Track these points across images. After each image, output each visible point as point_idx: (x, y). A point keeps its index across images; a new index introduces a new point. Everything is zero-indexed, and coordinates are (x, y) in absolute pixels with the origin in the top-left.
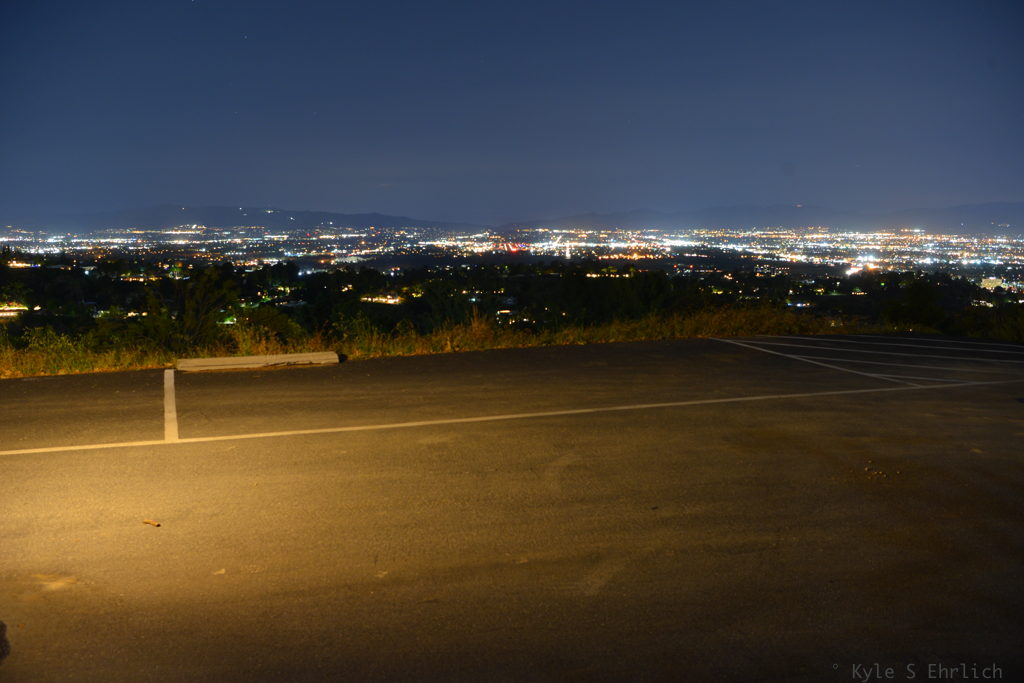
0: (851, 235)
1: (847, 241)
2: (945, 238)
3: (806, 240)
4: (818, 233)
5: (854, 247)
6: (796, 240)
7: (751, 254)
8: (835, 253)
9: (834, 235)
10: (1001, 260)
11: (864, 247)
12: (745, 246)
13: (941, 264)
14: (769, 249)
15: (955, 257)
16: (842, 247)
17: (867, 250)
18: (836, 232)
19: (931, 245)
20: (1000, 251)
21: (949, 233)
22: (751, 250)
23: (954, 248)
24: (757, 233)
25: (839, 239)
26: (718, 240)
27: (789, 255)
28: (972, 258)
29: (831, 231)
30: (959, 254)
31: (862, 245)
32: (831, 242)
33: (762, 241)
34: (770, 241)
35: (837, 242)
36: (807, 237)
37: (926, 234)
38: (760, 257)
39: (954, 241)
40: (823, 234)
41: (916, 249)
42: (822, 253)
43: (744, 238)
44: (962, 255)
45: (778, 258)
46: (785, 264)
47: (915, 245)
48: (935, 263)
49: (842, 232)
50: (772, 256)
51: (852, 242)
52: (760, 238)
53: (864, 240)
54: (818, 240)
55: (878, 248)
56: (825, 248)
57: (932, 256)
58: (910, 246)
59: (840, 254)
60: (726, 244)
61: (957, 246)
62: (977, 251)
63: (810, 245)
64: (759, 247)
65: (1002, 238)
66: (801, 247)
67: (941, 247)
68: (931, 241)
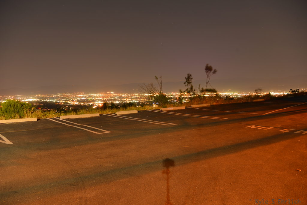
0: (92, 95)
1: (90, 97)
2: (121, 95)
3: (77, 97)
4: (81, 94)
5: (93, 99)
6: (74, 97)
7: (59, 103)
8: (87, 101)
9: (86, 95)
10: (138, 101)
11: (97, 99)
12: (56, 100)
13: (121, 103)
14: (64, 101)
15: (125, 101)
16: (89, 99)
17: (98, 99)
18: (87, 94)
19: (117, 97)
20: (137, 98)
21: (121, 93)
22: (59, 101)
23: (124, 97)
24: (59, 95)
25: (88, 96)
26: (46, 98)
27: (72, 103)
28: (130, 101)
29: (85, 94)
30: (125, 99)
31: (96, 98)
32: (86, 97)
33: (62, 98)
34: (64, 98)
35: (87, 97)
36: (77, 96)
37: (115, 94)
38: (62, 104)
39: (123, 95)
40: (82, 95)
41: (113, 99)
42: (83, 101)
43: (55, 97)
44: (127, 100)
45: (69, 103)
46: (72, 106)
47: (112, 97)
48: (119, 103)
49: (89, 94)
50: (66, 103)
51: (93, 97)
52: (61, 97)
53: (96, 96)
54: (81, 97)
55: (101, 99)
56: (84, 99)
57: (118, 100)
58: (111, 98)
59: (90, 101)
60: (49, 99)
61: (125, 97)
62: (130, 99)
63: (79, 99)
64: (61, 100)
65: (137, 94)
66: (76, 99)
67: (120, 97)
68: (117, 96)
